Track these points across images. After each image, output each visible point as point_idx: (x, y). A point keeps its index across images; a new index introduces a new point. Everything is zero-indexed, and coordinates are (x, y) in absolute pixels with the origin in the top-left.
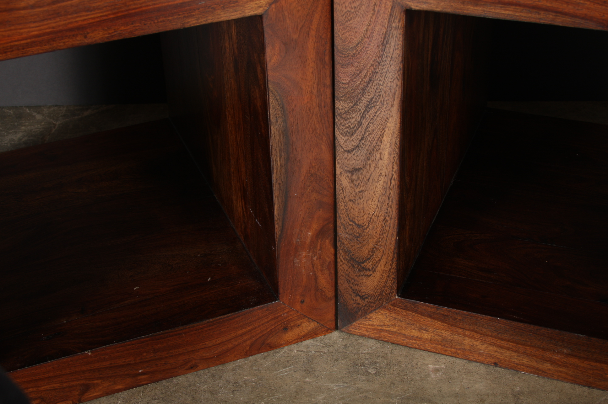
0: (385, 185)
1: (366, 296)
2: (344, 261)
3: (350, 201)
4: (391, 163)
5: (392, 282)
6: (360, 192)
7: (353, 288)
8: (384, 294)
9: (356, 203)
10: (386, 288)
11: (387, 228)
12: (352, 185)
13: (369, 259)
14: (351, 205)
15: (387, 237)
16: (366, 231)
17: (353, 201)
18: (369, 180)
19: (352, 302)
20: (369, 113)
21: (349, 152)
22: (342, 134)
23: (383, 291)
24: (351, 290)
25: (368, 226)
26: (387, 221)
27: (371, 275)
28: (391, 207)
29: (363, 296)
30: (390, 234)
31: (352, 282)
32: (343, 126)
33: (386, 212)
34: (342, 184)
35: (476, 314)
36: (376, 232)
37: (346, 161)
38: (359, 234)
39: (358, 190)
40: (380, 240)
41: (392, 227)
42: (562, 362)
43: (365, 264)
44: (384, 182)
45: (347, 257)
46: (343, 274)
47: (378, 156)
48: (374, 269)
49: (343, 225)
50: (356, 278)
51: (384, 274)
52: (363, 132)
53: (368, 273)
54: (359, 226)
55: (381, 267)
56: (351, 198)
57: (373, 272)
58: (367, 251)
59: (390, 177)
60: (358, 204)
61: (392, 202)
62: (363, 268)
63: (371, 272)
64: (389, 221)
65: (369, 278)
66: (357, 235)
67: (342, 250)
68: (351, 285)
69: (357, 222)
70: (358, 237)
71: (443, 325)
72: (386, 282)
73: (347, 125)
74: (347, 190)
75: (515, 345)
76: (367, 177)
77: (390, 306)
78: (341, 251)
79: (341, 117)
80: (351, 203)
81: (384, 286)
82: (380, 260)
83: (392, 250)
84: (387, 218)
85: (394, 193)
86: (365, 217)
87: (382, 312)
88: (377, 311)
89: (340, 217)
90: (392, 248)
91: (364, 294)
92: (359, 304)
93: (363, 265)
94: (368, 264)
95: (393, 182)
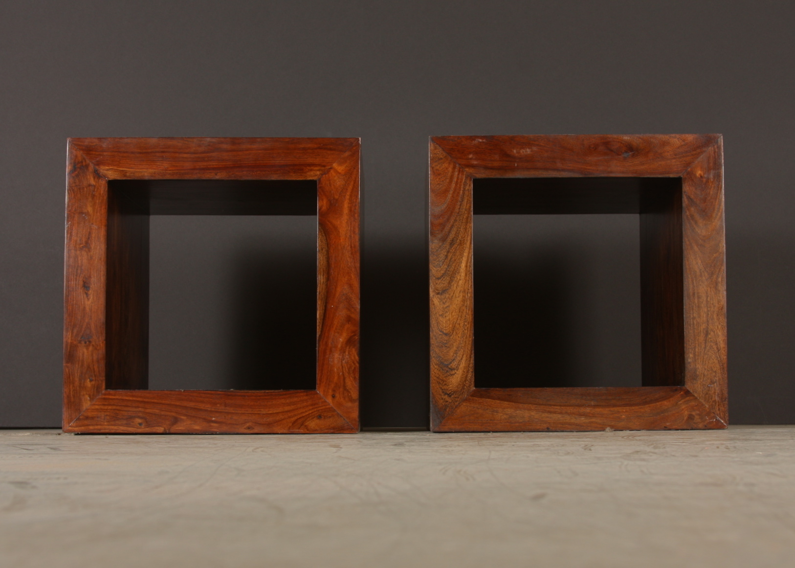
0: (464, 298)
1: (452, 393)
2: (435, 367)
3: (440, 315)
4: (467, 282)
5: (471, 375)
6: (446, 307)
7: (443, 388)
8: (465, 387)
9: (444, 316)
10: (467, 382)
11: (466, 331)
12: (441, 303)
13: (454, 360)
14: (441, 318)
15: (466, 338)
16: (451, 337)
17: (442, 315)
18: (453, 296)
19: (442, 401)
20: (452, 248)
21: (438, 279)
22: (434, 266)
23: (465, 385)
24: (441, 390)
25: (453, 332)
26: (466, 325)
27: (456, 373)
28: (468, 315)
29: (450, 393)
30: (468, 336)
31: (441, 383)
32: (435, 260)
33: (465, 319)
34: (434, 304)
35: (530, 389)
36: (458, 337)
37: (437, 286)
38: (447, 341)
39: (445, 306)
40: (462, 342)
41: (469, 329)
42: (592, 414)
43: (451, 365)
44: (463, 296)
45: (437, 362)
46: (435, 378)
47: (459, 278)
48: (457, 368)
49: (435, 336)
50: (444, 379)
51: (465, 370)
52: (448, 263)
53: (453, 372)
54: (446, 334)
55: (463, 365)
56: (441, 313)
57: (457, 370)
58: (452, 354)
59: (466, 292)
60: (446, 317)
61: (469, 310)
62: (450, 368)
63: (456, 371)
64: (467, 326)
65: (454, 376)
66: (445, 342)
67: (434, 357)
68: (441, 386)
69: (445, 332)
70: (446, 343)
71: (509, 404)
72: (467, 376)
73: (437, 260)
74: (438, 308)
75: (559, 407)
76: (452, 294)
77: (470, 397)
78: (433, 359)
79: (434, 254)
80: (440, 317)
81: (465, 381)
82: (462, 359)
83: (469, 349)
84: (466, 324)
85: (470, 303)
86: (451, 326)
87: (464, 404)
88: (461, 404)
89: (433, 330)
90: (470, 346)
91: (450, 392)
92: (447, 401)
93: (449, 366)
94: (454, 365)
95: (469, 295)
